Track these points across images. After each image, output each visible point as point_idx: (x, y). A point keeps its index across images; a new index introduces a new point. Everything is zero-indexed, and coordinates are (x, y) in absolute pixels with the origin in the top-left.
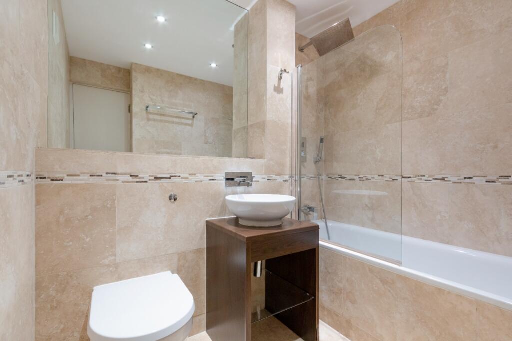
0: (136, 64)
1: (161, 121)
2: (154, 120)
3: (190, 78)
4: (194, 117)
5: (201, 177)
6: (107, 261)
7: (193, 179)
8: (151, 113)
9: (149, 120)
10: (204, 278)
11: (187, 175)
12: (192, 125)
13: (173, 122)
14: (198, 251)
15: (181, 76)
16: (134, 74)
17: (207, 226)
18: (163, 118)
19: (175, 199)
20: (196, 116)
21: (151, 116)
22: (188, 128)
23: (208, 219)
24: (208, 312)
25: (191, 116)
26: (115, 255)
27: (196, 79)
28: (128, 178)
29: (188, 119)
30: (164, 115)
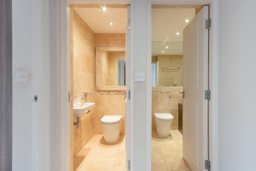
0: (159, 55)
1: (167, 72)
2: (165, 71)
3: (177, 56)
4: (178, 69)
5: (177, 92)
6: (156, 109)
7: (175, 93)
8: (164, 69)
9: (163, 71)
10: (178, 117)
11: (173, 92)
12: (178, 72)
13: (171, 71)
14: (176, 110)
15: (174, 55)
16: (158, 58)
17: (179, 104)
18: (168, 70)
19: (170, 97)
20: (179, 69)
21: (164, 70)
22: (177, 73)
23: (179, 103)
24: (179, 126)
25: (177, 69)
26: (157, 108)
27: (179, 55)
28: (160, 92)
29: (177, 70)
30: (168, 69)
